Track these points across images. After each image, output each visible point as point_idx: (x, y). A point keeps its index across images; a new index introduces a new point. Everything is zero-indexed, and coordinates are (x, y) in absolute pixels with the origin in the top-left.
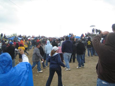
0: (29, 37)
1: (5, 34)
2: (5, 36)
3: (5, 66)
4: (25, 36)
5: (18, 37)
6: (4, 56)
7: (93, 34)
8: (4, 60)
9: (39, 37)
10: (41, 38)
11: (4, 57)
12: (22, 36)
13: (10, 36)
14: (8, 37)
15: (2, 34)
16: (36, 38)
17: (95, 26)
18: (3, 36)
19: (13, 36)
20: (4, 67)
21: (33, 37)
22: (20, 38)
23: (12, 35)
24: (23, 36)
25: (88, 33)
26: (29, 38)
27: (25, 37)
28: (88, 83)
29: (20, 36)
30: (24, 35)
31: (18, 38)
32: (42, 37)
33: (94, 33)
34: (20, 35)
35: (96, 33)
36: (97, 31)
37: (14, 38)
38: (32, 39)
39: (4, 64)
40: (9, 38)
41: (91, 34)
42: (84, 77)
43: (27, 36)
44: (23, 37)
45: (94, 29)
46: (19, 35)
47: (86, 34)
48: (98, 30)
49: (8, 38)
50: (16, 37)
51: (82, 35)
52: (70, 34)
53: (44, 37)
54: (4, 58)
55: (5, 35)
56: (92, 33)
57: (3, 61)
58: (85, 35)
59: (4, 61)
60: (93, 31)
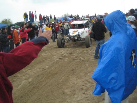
1: (55, 15)
14: (58, 18)
22: (71, 19)
23: (63, 16)
34: (71, 15)
50: (65, 17)
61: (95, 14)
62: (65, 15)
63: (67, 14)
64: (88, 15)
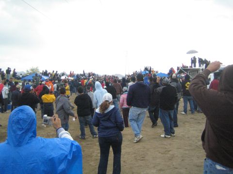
0: (63, 74)
1: (15, 69)
2: (15, 73)
3: (21, 131)
4: (55, 72)
5: (41, 74)
6: (22, 111)
7: (193, 67)
8: (21, 120)
9: (84, 74)
10: (87, 76)
11: (20, 114)
12: (49, 73)
13: (26, 72)
14: (21, 74)
15: (8, 68)
16: (78, 76)
17: (196, 52)
18: (12, 73)
19: (30, 74)
20: (20, 133)
21: (71, 75)
22: (45, 78)
23: (29, 70)
24: (51, 72)
25: (184, 66)
26: (63, 78)
27: (56, 74)
28: (186, 168)
29: (45, 74)
30: (53, 71)
31: (41, 78)
32: (90, 75)
33: (195, 66)
34: (45, 71)
35: (200, 66)
36: (201, 62)
37: (33, 77)
38: (69, 78)
39: (20, 127)
40: (23, 77)
41: (189, 68)
42: (176, 155)
43: (59, 73)
44: (51, 75)
45: (196, 57)
46: (43, 71)
47: (178, 68)
48: (204, 60)
49: (21, 76)
50: (36, 75)
51: (172, 71)
52: (146, 69)
53: (94, 74)
54: (21, 116)
55: (16, 71)
56: (191, 67)
57: (19, 120)
58: (176, 71)
59: (21, 122)
60: (193, 61)
61: (84, 72)
62: (32, 70)
63: (37, 69)
64: (72, 73)
